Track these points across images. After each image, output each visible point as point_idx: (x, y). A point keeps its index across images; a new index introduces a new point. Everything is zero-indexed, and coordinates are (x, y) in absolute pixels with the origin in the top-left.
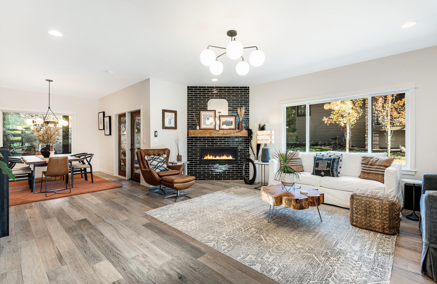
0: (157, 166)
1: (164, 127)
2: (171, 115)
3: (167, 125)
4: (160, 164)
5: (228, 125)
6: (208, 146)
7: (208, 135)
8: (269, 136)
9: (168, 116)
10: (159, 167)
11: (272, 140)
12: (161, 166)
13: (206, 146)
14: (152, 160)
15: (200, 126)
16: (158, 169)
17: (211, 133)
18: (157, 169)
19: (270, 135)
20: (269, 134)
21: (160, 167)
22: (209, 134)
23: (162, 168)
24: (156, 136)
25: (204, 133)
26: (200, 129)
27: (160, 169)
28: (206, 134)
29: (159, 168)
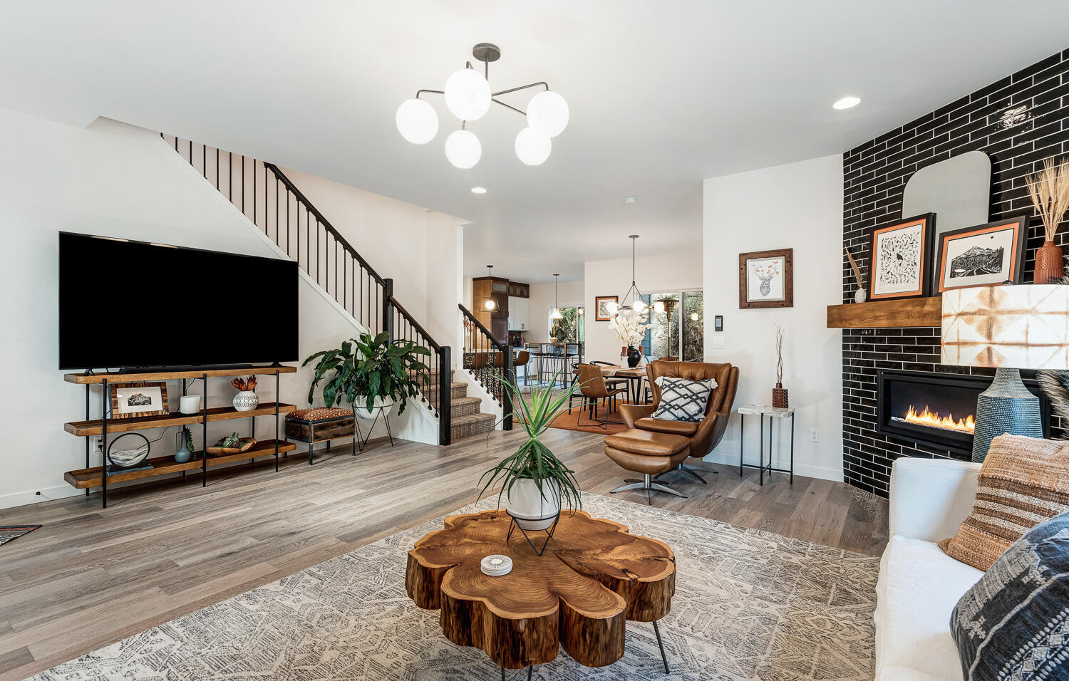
0: (670, 405)
1: (745, 304)
2: (770, 267)
3: (754, 295)
4: (681, 402)
5: (980, 272)
6: (908, 366)
7: (883, 323)
8: (969, 322)
9: (760, 269)
10: (673, 407)
11: (994, 347)
12: (680, 407)
13: (899, 366)
14: (667, 389)
15: (868, 287)
16: (670, 412)
17: (893, 315)
18: (667, 412)
19: (979, 312)
20: (973, 310)
21: (676, 410)
22: (888, 319)
23: (680, 413)
24: (719, 329)
25: (871, 314)
26: (868, 299)
27: (675, 412)
28: (876, 318)
29: (672, 410)
